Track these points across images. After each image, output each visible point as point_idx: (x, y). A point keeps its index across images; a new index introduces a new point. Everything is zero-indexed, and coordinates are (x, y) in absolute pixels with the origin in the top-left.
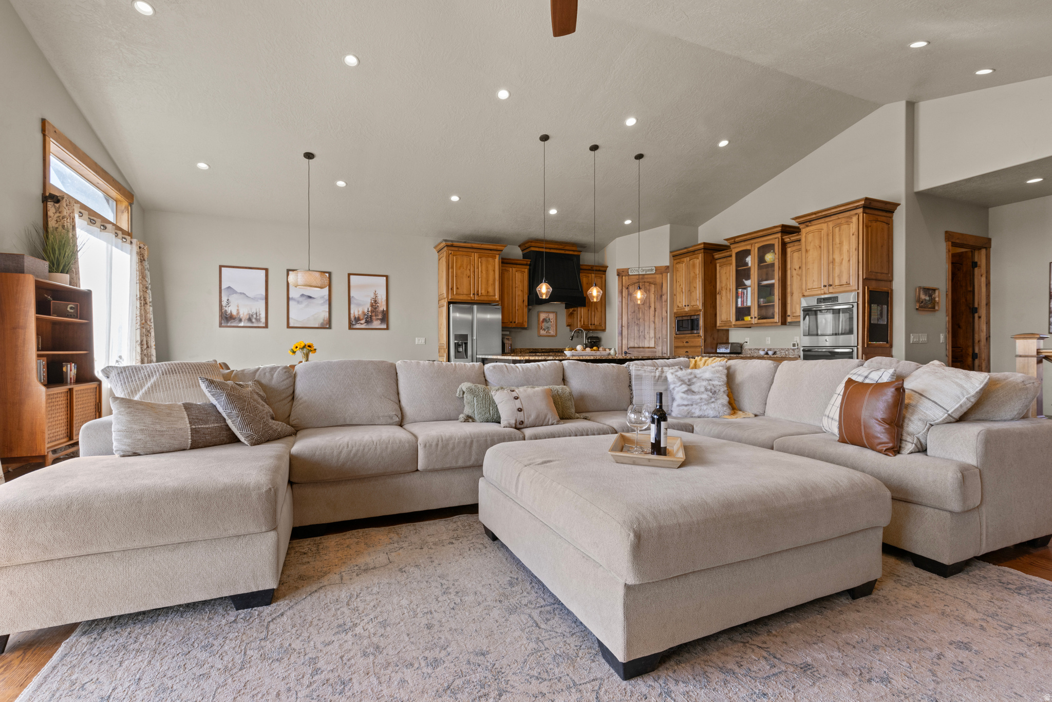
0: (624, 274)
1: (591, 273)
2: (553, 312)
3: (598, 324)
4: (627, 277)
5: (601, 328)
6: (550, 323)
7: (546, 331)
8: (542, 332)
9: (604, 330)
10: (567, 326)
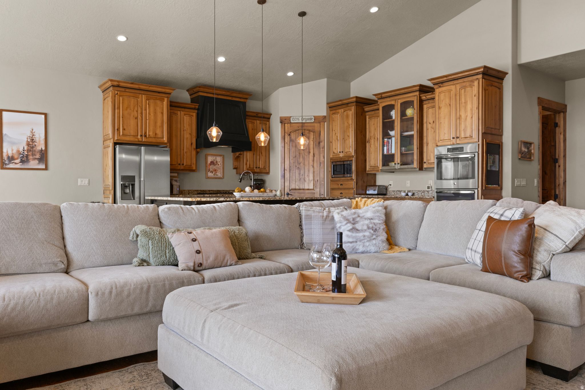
0: (286, 121)
1: (256, 120)
2: (220, 155)
3: (263, 168)
4: (289, 124)
5: (265, 171)
6: (217, 166)
7: (214, 173)
8: (210, 174)
9: (268, 173)
10: (234, 169)
